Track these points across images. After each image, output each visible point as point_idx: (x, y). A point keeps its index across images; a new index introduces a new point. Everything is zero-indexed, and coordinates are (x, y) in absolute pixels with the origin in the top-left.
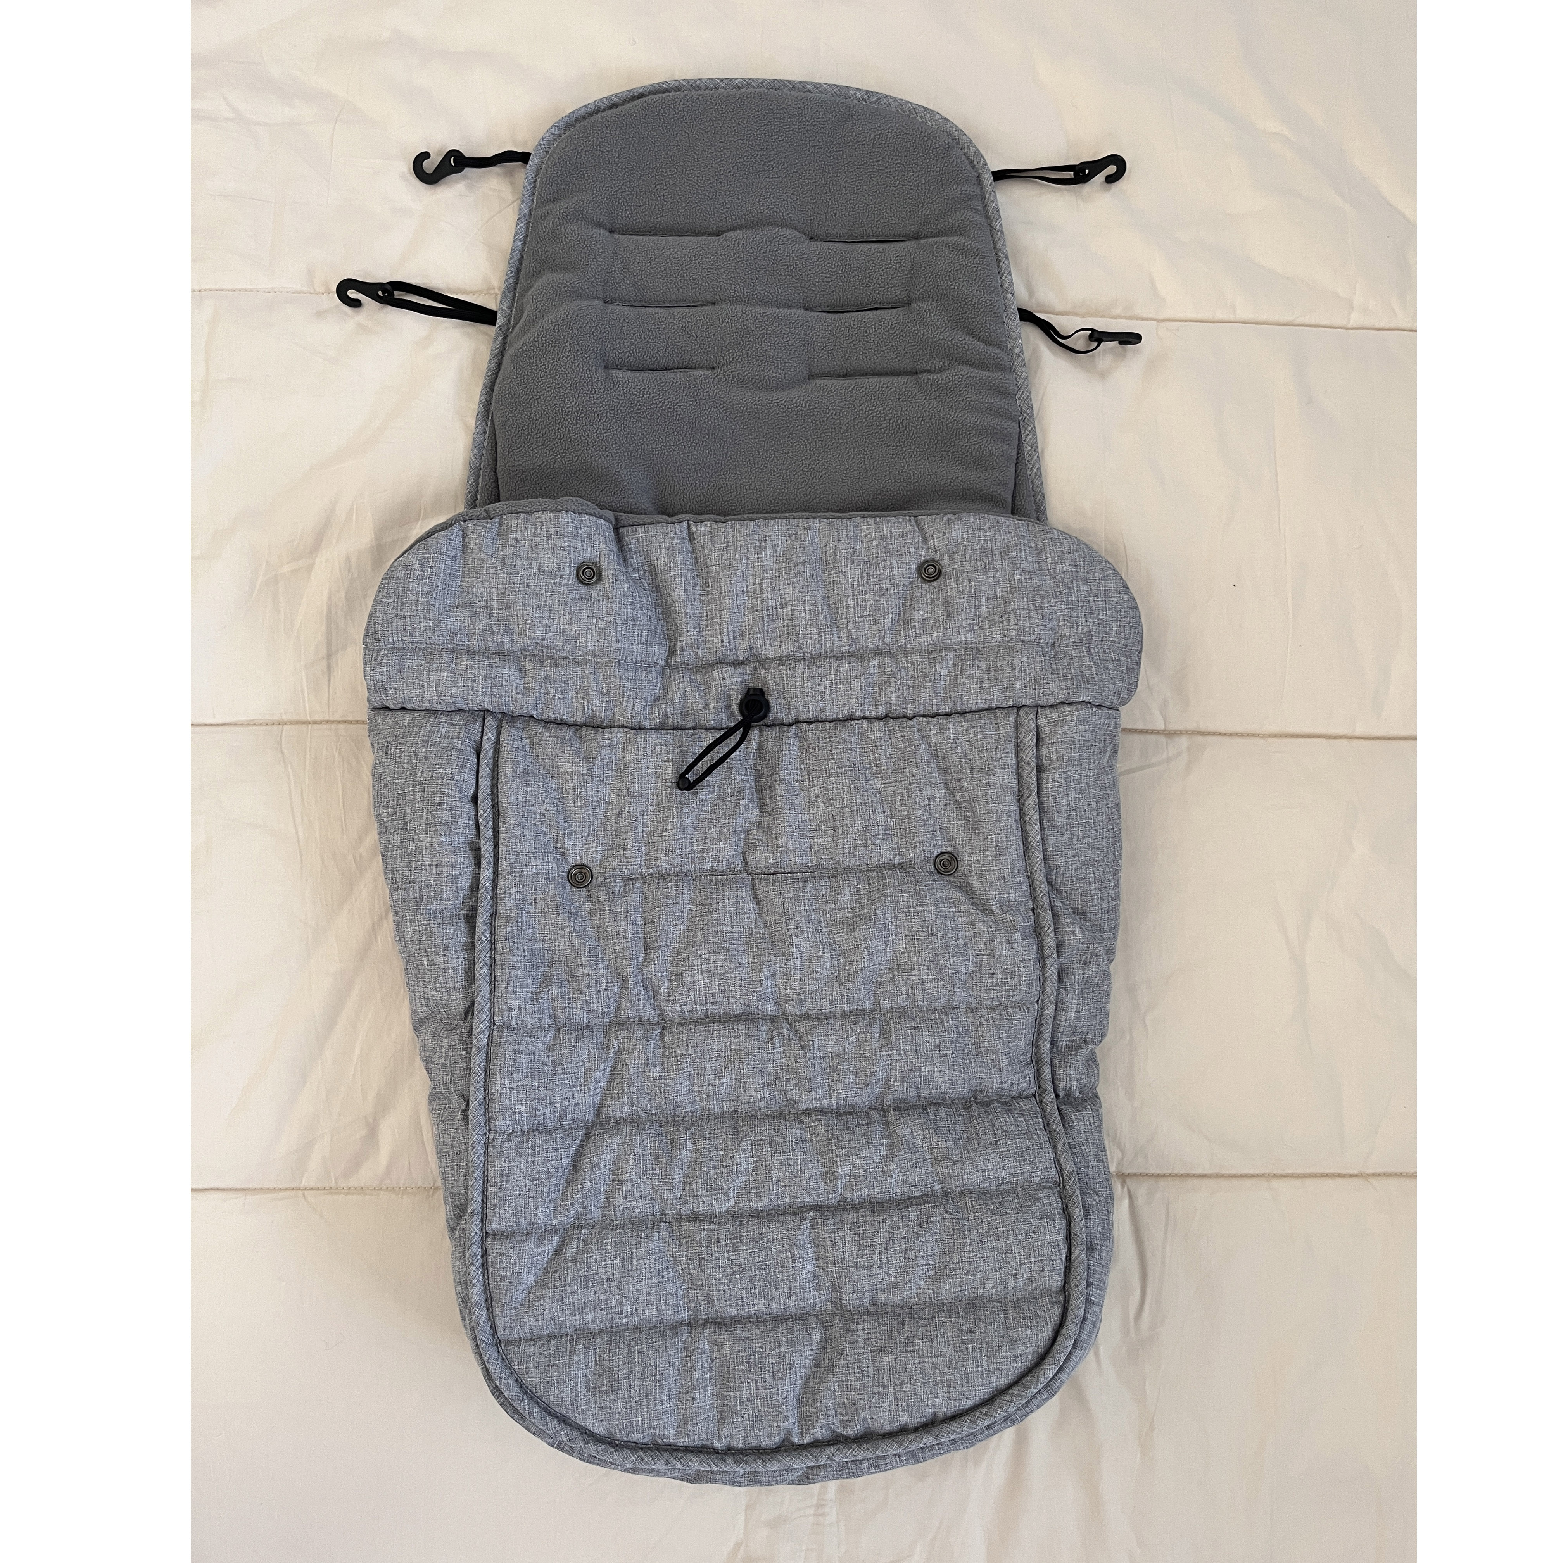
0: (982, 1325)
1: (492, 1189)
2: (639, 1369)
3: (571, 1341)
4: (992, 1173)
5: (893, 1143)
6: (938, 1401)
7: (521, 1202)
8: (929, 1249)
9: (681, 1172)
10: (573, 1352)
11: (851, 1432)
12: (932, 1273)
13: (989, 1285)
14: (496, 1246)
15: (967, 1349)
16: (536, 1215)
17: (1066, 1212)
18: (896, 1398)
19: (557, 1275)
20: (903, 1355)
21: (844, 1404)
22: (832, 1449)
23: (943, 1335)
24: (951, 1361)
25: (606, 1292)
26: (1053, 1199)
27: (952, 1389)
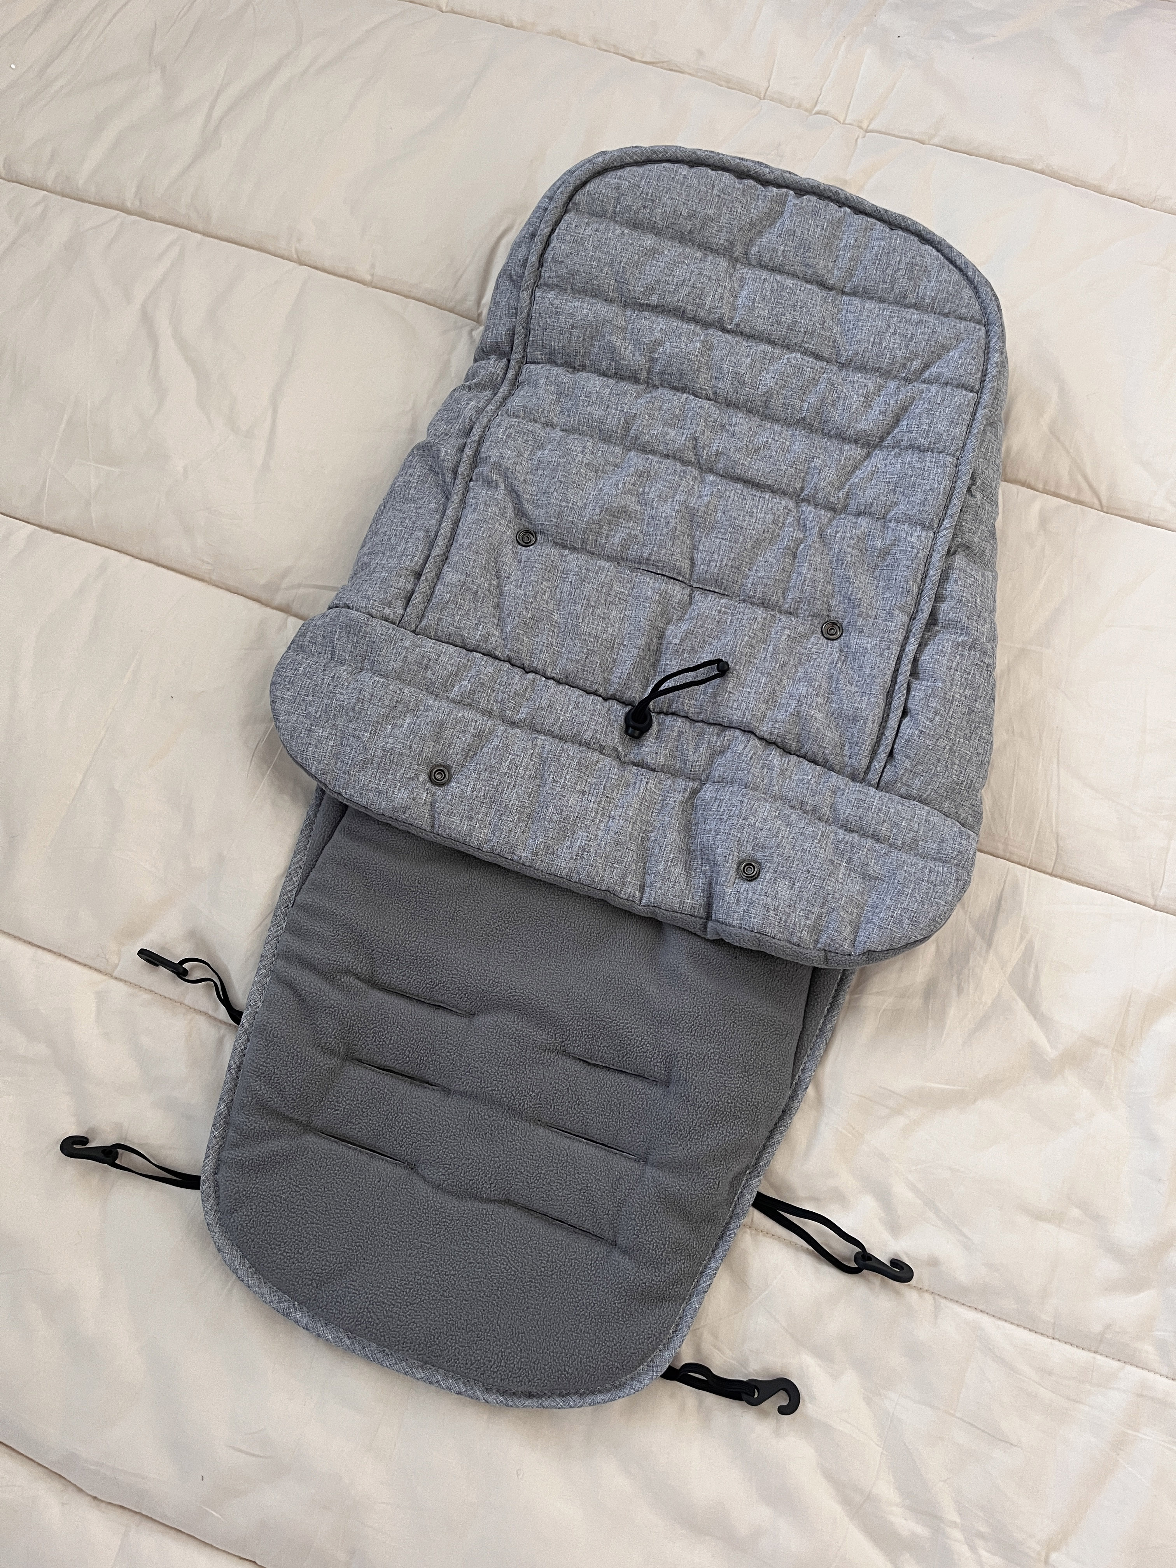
0: (634, 208)
1: (967, 417)
2: (889, 272)
3: (933, 307)
4: (585, 306)
5: (650, 353)
6: (685, 172)
7: (946, 402)
8: (652, 271)
9: (818, 389)
10: (934, 299)
11: (752, 182)
12: (656, 256)
13: (618, 232)
14: (974, 380)
15: (652, 196)
16: (938, 392)
17: (541, 263)
18: (713, 186)
19: (932, 349)
20: (698, 210)
21: (751, 199)
22: (768, 176)
23: (665, 212)
24: (666, 193)
25: (899, 327)
26: (547, 275)
27: (673, 176)
